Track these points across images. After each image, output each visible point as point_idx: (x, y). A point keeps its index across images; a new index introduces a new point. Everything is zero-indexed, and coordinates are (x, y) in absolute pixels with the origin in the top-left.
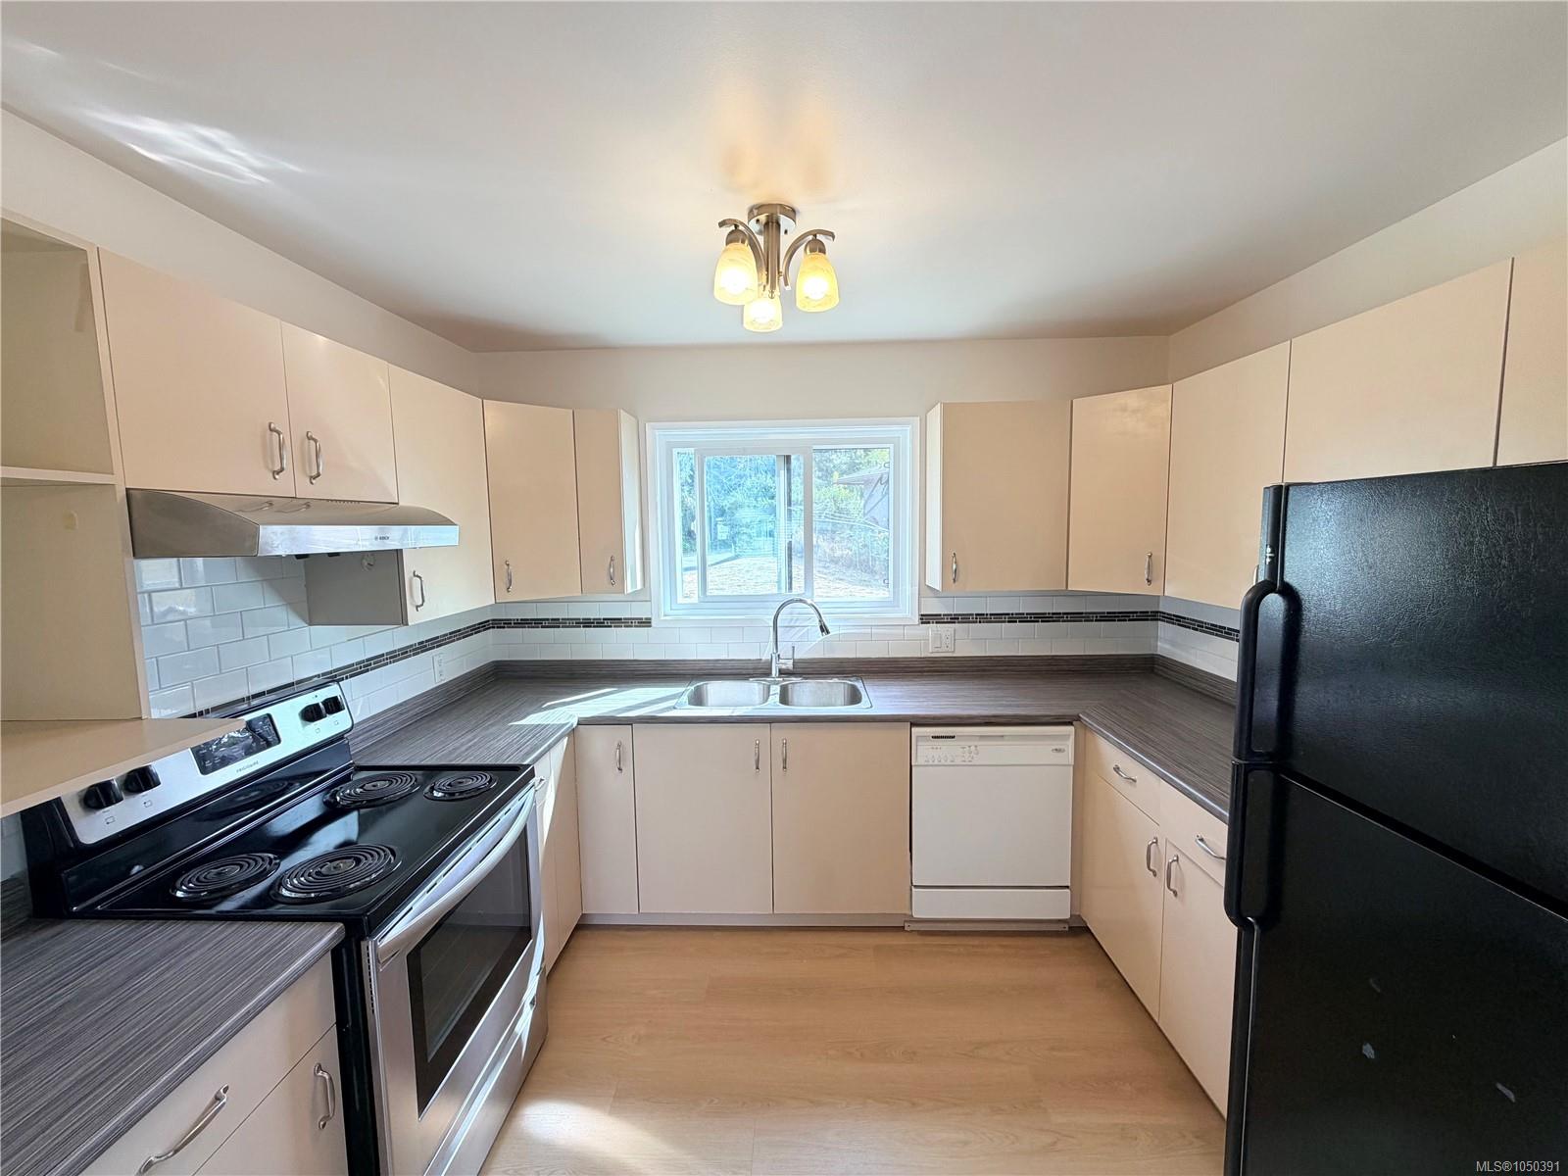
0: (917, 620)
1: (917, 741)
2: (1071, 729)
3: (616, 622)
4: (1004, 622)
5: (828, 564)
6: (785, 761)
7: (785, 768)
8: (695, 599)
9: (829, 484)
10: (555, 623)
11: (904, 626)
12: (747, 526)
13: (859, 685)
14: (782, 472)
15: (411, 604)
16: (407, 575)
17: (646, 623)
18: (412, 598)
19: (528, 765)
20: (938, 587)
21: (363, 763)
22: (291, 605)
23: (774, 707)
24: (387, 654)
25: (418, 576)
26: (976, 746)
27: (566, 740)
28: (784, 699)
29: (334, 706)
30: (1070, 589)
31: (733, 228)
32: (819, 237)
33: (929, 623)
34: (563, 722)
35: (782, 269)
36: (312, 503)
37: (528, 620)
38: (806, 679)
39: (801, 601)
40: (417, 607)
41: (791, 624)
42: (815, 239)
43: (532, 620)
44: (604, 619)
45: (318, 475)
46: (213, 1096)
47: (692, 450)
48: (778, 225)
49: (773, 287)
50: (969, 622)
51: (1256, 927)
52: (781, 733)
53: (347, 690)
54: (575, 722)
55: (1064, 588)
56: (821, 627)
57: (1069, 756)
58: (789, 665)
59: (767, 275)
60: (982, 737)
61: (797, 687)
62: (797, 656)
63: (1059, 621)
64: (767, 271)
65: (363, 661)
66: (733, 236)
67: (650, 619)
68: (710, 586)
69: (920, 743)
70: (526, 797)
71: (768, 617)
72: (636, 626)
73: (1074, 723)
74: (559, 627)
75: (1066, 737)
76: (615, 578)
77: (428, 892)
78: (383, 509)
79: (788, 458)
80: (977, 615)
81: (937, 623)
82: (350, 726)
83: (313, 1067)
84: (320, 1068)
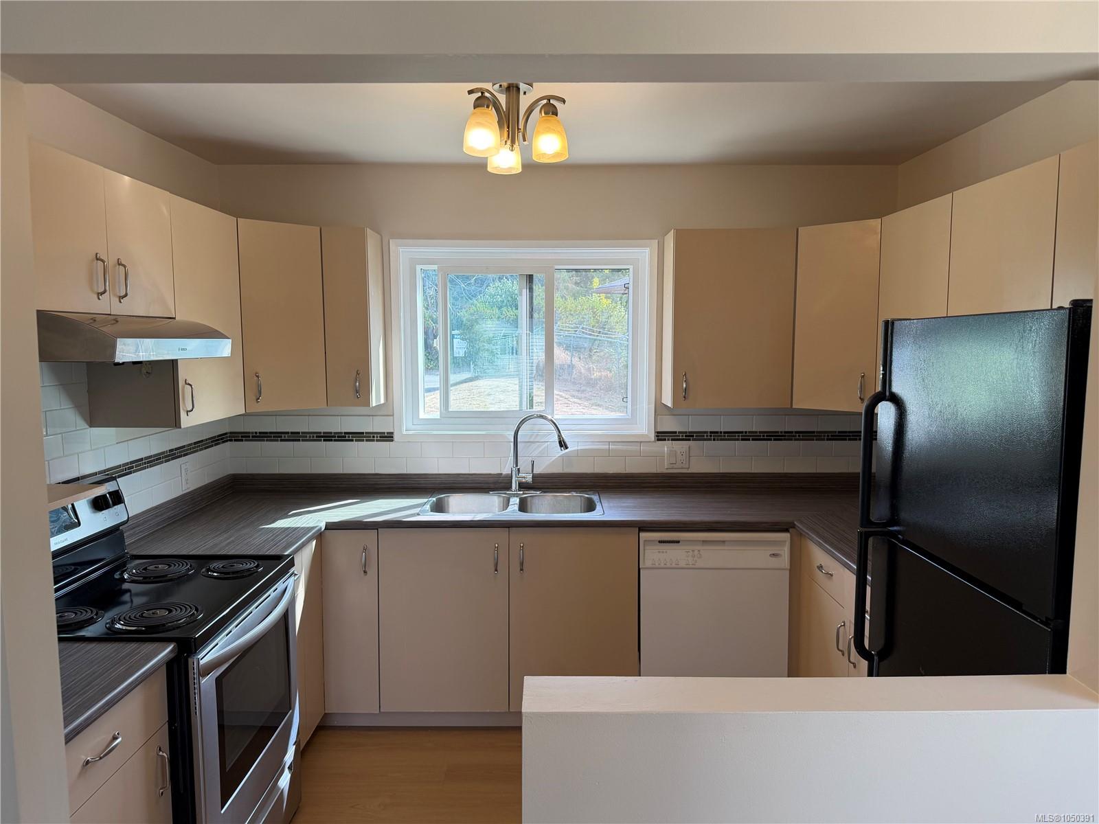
0: (652, 436)
1: (644, 545)
2: (785, 536)
3: (359, 436)
4: (738, 440)
5: (583, 388)
6: (522, 564)
7: (522, 570)
8: (437, 415)
9: (588, 292)
10: (295, 437)
11: (641, 442)
12: (489, 341)
13: (595, 498)
14: (524, 291)
15: (184, 410)
16: (181, 383)
17: (388, 437)
18: (185, 404)
19: (288, 556)
20: (669, 404)
21: (135, 553)
22: (78, 407)
23: (512, 512)
24: (146, 458)
25: (189, 384)
26: (699, 551)
27: (314, 542)
28: (523, 507)
29: (117, 498)
30: (794, 407)
31: (480, 94)
32: (552, 101)
33: (665, 440)
34: (311, 525)
35: (521, 126)
36: (119, 319)
37: (266, 433)
38: (545, 492)
39: (542, 417)
40: (187, 412)
41: (531, 440)
42: (549, 104)
43: (271, 433)
44: (345, 433)
45: (126, 295)
46: (111, 736)
47: (435, 267)
48: (518, 89)
49: (513, 142)
50: (705, 440)
51: (876, 658)
52: (518, 537)
53: (124, 484)
54: (323, 525)
55: (789, 406)
56: (560, 442)
57: (785, 560)
58: (529, 478)
59: (508, 131)
60: (705, 542)
61: (536, 501)
62: (537, 471)
63: (791, 440)
64: (508, 128)
65: (127, 464)
66: (479, 102)
67: (392, 433)
68: (452, 402)
69: (647, 548)
70: (287, 583)
71: (509, 433)
72: (377, 441)
73: (791, 530)
74: (299, 440)
75: (781, 543)
76: (361, 390)
77: (227, 635)
78: (164, 322)
79: (530, 278)
80: (711, 432)
81: (672, 440)
82: (126, 519)
83: (156, 749)
84: (160, 750)
